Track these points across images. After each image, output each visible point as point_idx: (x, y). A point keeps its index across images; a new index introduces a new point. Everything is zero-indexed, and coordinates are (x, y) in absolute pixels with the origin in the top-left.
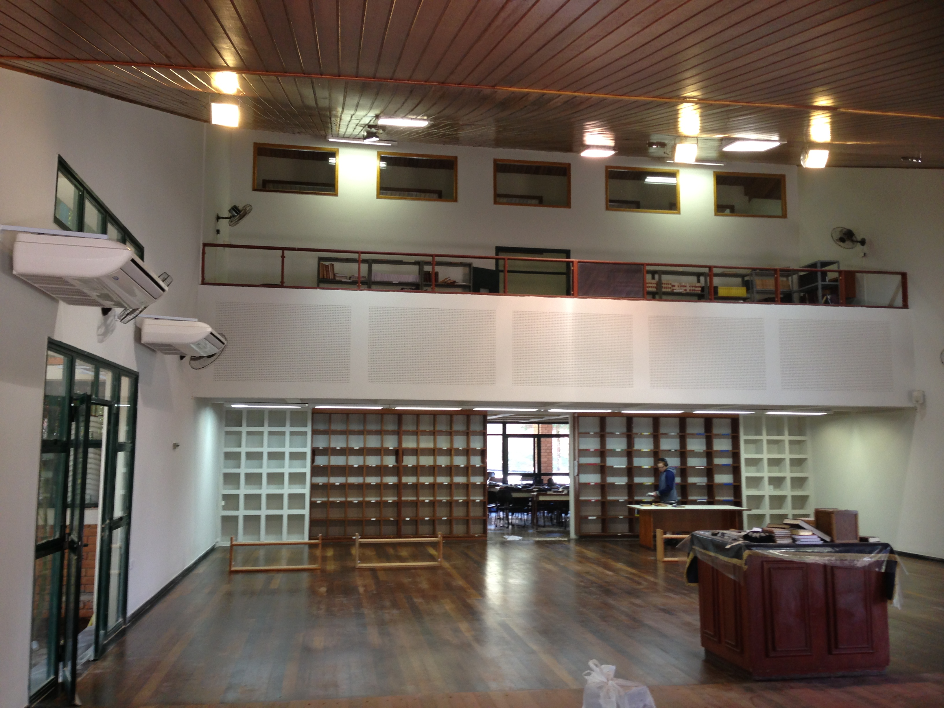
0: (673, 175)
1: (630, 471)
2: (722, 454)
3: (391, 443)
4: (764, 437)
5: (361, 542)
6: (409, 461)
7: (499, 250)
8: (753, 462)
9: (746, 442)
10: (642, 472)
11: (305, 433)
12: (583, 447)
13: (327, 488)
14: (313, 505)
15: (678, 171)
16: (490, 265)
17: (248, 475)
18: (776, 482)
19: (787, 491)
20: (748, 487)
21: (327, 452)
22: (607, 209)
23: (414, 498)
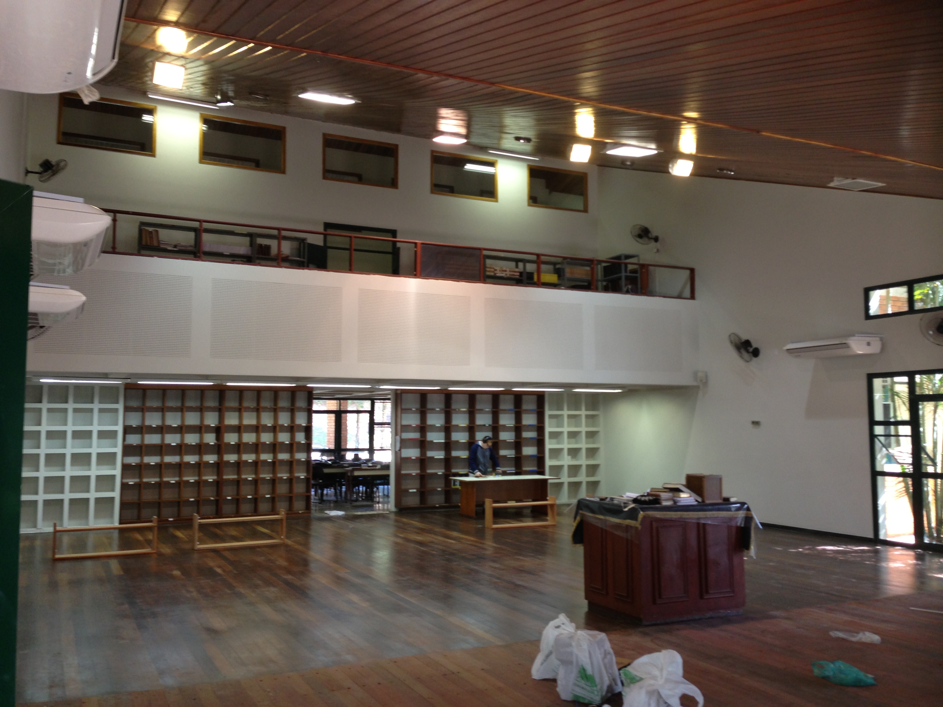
0: (491, 164)
1: (448, 446)
2: (529, 428)
3: (211, 420)
4: (565, 413)
5: (200, 522)
6: (231, 438)
7: (328, 226)
8: (555, 435)
9: (551, 416)
10: (458, 445)
11: (116, 410)
12: (404, 423)
13: (140, 468)
14: (124, 486)
15: (497, 161)
16: (317, 240)
17: (48, 457)
18: (574, 452)
19: (583, 461)
20: (551, 457)
21: (141, 430)
22: (432, 192)
23: (235, 477)
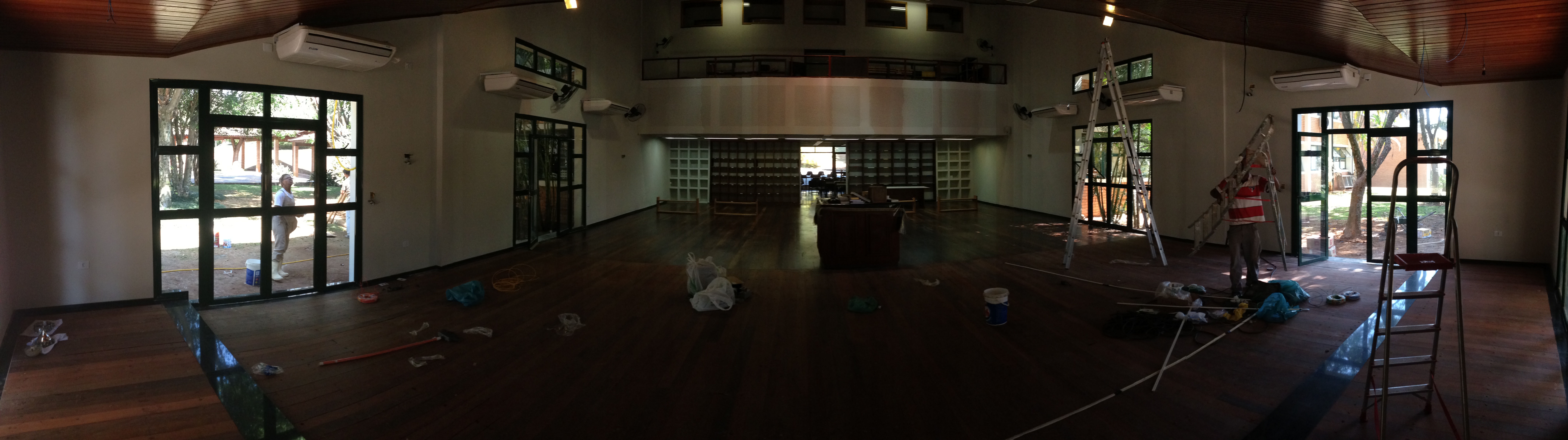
0: (904, 5)
1: (878, 170)
2: (927, 161)
4: (949, 152)
6: (761, 166)
7: (807, 51)
8: (942, 165)
9: (939, 154)
10: (883, 170)
11: (707, 151)
12: (852, 158)
13: (720, 178)
14: (711, 185)
15: (907, 3)
16: (801, 60)
17: (681, 170)
18: (955, 174)
19: (960, 178)
20: (939, 177)
21: (718, 160)
22: (867, 26)
23: (763, 184)
